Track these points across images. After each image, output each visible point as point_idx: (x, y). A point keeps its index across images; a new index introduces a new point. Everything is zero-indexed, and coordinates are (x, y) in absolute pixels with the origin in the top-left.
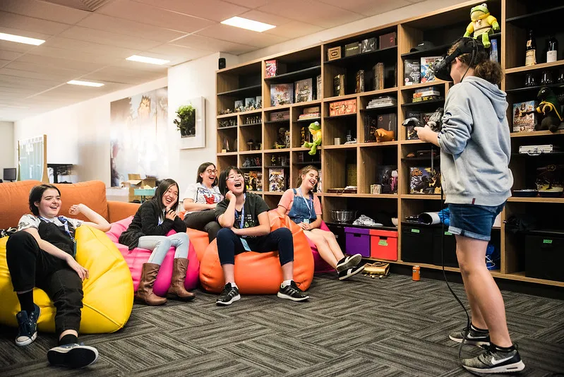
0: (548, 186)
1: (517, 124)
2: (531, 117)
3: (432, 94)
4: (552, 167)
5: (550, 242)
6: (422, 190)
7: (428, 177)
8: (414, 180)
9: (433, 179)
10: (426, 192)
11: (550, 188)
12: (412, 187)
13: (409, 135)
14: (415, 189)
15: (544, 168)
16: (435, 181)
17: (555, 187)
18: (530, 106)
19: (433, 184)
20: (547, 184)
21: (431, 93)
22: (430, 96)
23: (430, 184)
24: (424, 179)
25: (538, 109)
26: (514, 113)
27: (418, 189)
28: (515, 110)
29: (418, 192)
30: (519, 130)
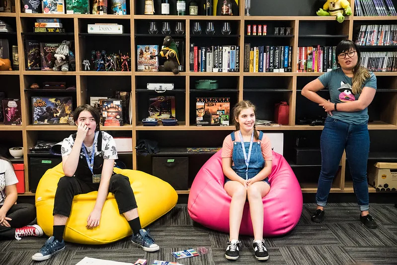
0: (158, 114)
1: (141, 63)
2: (155, 59)
3: (59, 26)
4: (162, 98)
5: (173, 161)
6: (46, 120)
7: (52, 107)
8: (37, 111)
9: (58, 109)
10: (51, 123)
11: (160, 115)
12: (35, 117)
13: (29, 64)
14: (39, 120)
15: (155, 99)
16: (60, 111)
17: (164, 114)
18: (154, 49)
19: (58, 115)
20: (158, 111)
21: (57, 25)
22: (56, 29)
23: (55, 115)
24: (48, 109)
25: (162, 53)
26: (138, 53)
27: (41, 119)
28: (139, 51)
29: (42, 123)
30: (144, 69)
